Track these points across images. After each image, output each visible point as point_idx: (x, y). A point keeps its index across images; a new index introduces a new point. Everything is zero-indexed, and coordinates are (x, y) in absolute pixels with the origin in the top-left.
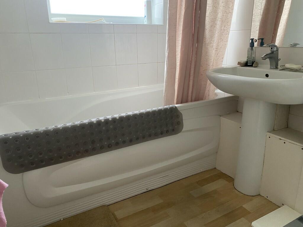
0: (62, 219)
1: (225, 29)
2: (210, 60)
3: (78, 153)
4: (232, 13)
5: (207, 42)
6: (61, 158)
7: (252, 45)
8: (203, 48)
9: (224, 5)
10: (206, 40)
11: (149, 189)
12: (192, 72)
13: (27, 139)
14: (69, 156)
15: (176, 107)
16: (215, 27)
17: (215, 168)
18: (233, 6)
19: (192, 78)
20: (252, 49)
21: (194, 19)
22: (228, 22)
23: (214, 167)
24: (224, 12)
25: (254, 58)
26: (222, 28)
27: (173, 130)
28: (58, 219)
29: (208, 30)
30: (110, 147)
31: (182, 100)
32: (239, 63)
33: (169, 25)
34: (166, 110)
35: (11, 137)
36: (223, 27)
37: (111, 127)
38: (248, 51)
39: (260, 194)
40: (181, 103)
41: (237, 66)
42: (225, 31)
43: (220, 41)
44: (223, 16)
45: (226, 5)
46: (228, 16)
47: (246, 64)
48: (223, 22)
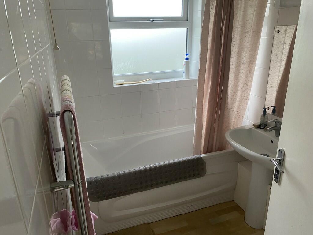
0: (119, 230)
1: (245, 96)
2: (231, 120)
3: (131, 190)
4: (251, 85)
5: (229, 107)
6: (121, 193)
7: (265, 112)
9: (244, 79)
10: (229, 105)
11: (179, 214)
13: (102, 182)
14: (126, 192)
15: (201, 157)
16: (235, 97)
17: (233, 201)
18: (252, 79)
20: (264, 116)
21: (218, 91)
22: (247, 91)
24: (244, 84)
25: (266, 122)
26: (243, 96)
27: (199, 174)
28: (117, 230)
29: (230, 98)
30: (152, 186)
31: (207, 151)
32: (254, 125)
35: (93, 181)
36: (243, 95)
37: (153, 173)
38: (261, 117)
39: (263, 229)
40: (207, 153)
41: (252, 127)
42: (245, 98)
43: (240, 105)
44: (244, 86)
45: (246, 79)
46: (247, 87)
47: (259, 127)
48: (244, 91)
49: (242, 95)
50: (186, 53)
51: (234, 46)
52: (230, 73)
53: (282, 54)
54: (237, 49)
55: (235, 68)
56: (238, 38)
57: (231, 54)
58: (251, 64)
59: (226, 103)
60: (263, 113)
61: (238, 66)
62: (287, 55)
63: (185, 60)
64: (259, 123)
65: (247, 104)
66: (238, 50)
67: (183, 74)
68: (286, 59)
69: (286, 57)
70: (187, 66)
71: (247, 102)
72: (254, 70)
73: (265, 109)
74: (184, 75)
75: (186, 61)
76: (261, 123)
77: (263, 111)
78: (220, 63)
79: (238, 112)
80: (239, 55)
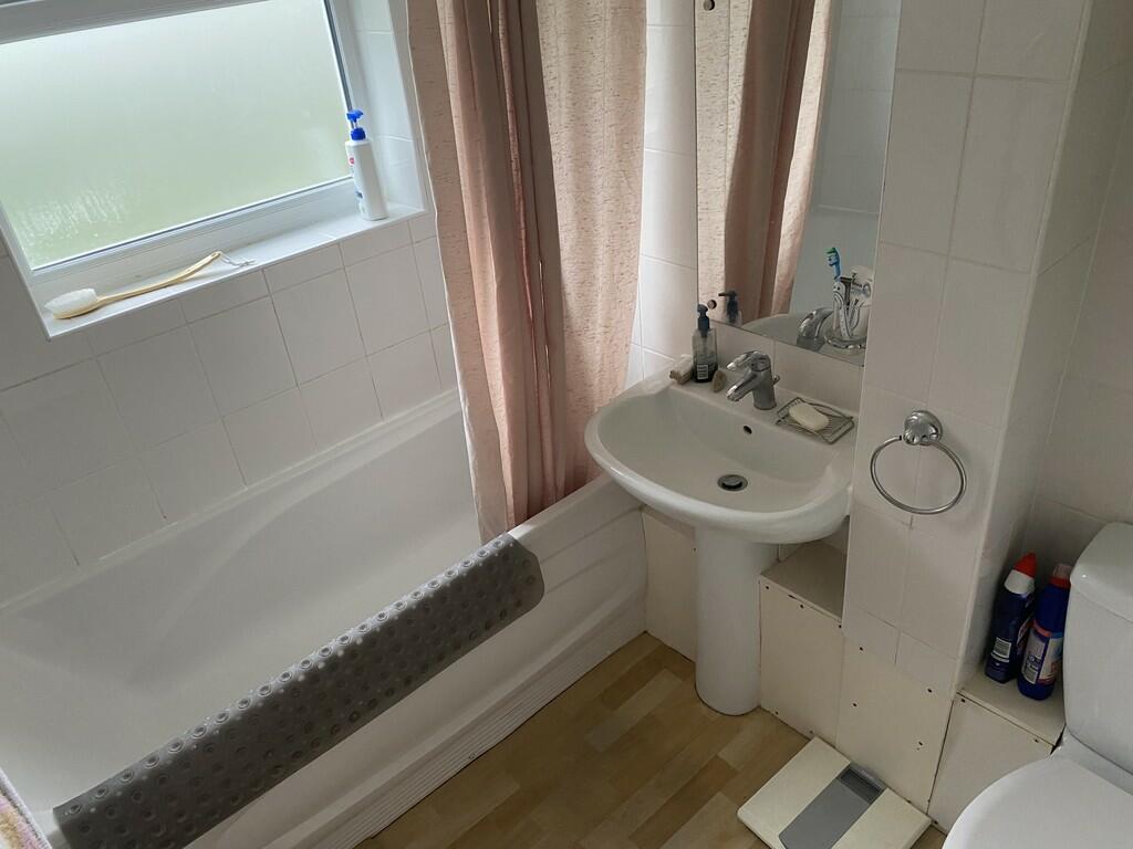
4: (637, 224)
5: (575, 328)
7: (704, 322)
8: (567, 344)
9: (612, 207)
10: (573, 321)
12: (546, 419)
15: (516, 542)
16: (592, 285)
17: (646, 632)
18: (639, 203)
19: (547, 433)
20: (704, 336)
21: (527, 281)
22: (629, 251)
23: (642, 631)
24: (613, 227)
26: (616, 272)
27: (519, 604)
29: (573, 294)
31: (529, 511)
32: (673, 375)
33: (457, 341)
34: (490, 564)
36: (617, 267)
37: (348, 672)
39: (759, 707)
41: (667, 384)
42: (625, 276)
43: (613, 305)
44: (613, 236)
45: (617, 206)
46: (627, 235)
47: (693, 377)
48: (616, 253)
49: (612, 268)
50: (346, 111)
51: (552, 88)
52: (558, 196)
53: (728, 80)
54: (564, 94)
55: (570, 174)
56: (563, 45)
57: (549, 121)
58: (626, 146)
59: (565, 313)
60: (697, 327)
61: (582, 163)
62: (741, 81)
63: (352, 143)
64: (691, 364)
65: (634, 298)
66: (572, 99)
67: (358, 202)
68: (740, 97)
69: (741, 88)
70: (367, 163)
71: (634, 290)
72: (642, 166)
73: (703, 310)
74: (362, 203)
75: (357, 147)
76: (696, 363)
77: (699, 320)
78: (514, 165)
79: (609, 335)
80: (578, 119)
